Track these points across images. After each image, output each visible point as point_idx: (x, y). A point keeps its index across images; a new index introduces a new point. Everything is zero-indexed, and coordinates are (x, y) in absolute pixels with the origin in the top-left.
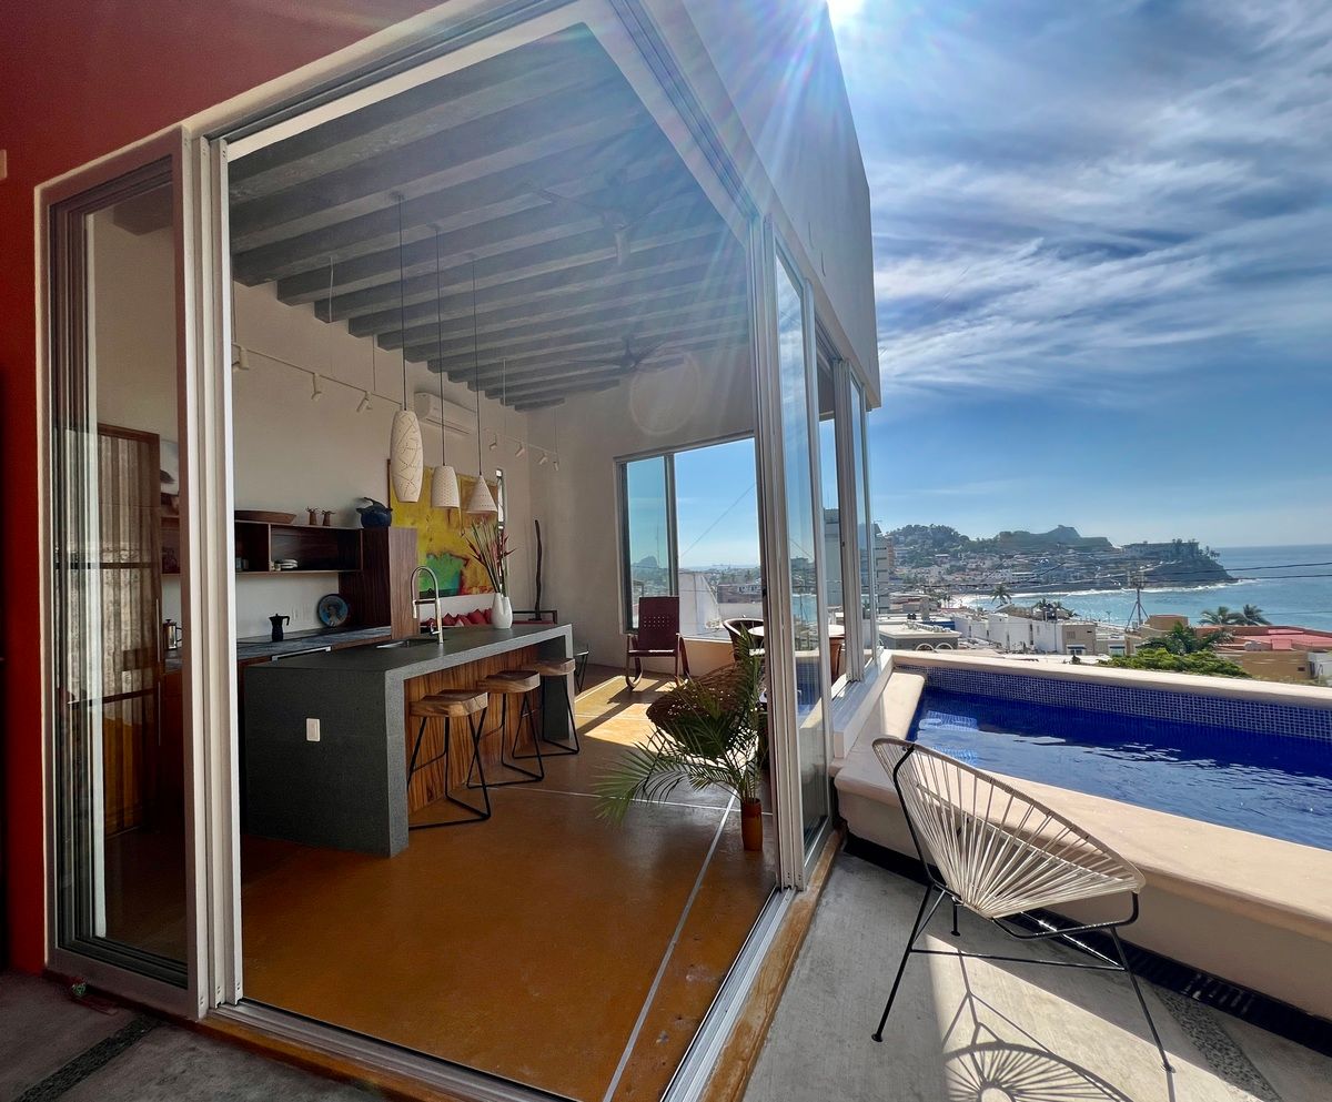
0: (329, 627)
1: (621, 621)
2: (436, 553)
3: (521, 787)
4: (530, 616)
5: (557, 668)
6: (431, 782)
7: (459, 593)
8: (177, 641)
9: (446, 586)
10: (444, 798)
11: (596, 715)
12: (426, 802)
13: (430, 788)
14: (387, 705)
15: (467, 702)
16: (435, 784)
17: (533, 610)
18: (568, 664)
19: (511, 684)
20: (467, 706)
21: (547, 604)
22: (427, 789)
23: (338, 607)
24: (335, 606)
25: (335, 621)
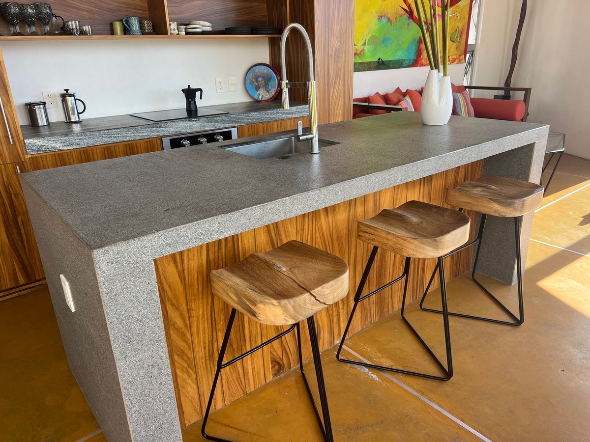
0: (257, 101)
2: (389, 15)
3: (412, 387)
4: (496, 92)
5: (509, 205)
6: (280, 352)
7: (415, 63)
8: (79, 113)
9: (399, 56)
10: (297, 372)
11: (561, 244)
12: (270, 378)
13: (278, 359)
14: (106, 310)
15: (291, 301)
16: (287, 354)
17: (502, 86)
18: (529, 199)
19: (412, 243)
20: (291, 309)
21: (521, 80)
22: (272, 361)
23: (267, 79)
24: (264, 78)
25: (264, 95)
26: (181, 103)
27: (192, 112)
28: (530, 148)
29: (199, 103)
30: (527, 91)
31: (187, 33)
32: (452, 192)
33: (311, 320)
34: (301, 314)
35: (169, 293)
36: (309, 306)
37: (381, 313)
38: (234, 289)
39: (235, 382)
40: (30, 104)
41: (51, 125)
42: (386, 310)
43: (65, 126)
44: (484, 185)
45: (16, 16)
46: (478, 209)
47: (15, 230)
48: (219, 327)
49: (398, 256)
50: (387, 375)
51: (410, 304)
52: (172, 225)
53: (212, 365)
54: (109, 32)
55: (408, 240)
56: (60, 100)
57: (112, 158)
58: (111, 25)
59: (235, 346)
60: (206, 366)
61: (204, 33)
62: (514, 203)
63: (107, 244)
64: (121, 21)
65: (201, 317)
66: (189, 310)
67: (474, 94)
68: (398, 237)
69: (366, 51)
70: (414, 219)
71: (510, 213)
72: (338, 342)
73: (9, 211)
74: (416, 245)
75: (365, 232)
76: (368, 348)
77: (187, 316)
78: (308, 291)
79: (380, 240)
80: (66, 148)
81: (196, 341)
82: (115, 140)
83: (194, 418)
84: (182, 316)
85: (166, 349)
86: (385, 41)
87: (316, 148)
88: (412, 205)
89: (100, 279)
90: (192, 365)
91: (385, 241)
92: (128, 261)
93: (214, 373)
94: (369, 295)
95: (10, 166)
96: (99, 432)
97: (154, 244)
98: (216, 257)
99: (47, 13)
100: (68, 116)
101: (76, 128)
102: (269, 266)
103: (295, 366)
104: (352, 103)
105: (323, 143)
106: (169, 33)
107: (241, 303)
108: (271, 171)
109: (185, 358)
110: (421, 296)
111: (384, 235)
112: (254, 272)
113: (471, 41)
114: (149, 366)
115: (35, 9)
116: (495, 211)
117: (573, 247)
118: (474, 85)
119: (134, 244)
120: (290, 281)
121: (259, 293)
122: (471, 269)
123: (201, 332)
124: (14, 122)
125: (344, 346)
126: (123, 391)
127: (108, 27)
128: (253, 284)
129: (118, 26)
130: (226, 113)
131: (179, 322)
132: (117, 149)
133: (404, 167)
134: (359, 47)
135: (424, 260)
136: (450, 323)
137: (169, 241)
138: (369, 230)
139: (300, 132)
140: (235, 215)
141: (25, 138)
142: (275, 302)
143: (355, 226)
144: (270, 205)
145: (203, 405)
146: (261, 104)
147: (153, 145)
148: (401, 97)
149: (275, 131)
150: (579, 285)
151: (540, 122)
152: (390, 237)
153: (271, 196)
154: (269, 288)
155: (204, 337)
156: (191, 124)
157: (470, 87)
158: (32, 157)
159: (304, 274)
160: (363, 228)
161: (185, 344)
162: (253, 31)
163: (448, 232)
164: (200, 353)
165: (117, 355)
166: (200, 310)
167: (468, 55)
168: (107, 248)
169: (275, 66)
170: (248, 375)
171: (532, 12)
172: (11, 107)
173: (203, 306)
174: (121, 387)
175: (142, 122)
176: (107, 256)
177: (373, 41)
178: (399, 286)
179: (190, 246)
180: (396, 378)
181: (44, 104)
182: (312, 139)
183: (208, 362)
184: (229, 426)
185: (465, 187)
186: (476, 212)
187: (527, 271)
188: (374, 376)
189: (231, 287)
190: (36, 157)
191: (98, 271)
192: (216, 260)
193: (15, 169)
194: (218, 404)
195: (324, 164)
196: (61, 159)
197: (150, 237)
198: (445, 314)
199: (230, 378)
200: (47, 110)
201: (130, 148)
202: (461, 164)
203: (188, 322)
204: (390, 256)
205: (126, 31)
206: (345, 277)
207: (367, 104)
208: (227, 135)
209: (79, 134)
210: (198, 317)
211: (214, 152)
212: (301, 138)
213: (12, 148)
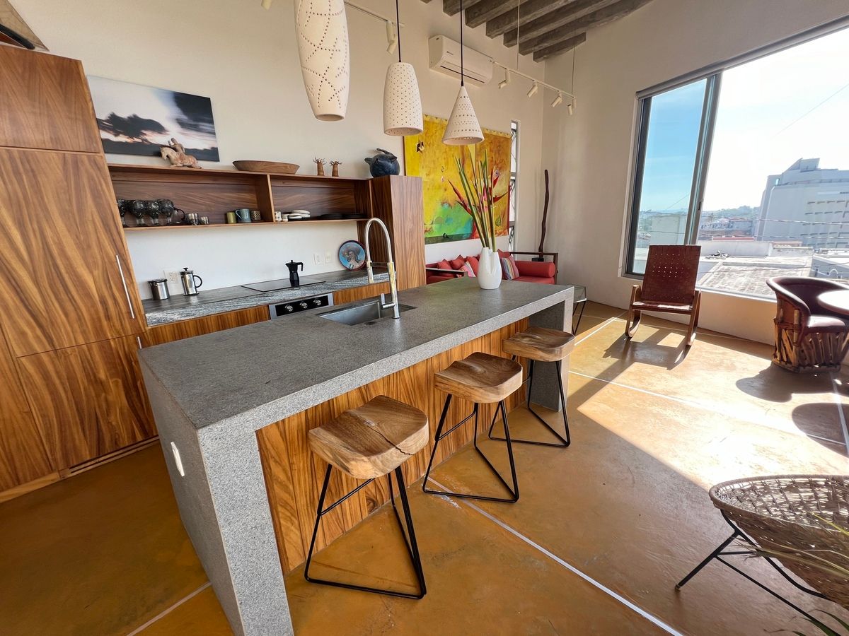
0: (349, 270)
1: (620, 265)
2: (450, 202)
3: (487, 511)
4: (533, 256)
5: (550, 352)
6: (373, 491)
7: (472, 236)
8: (196, 287)
9: (459, 231)
10: (390, 506)
11: (591, 375)
12: (366, 515)
13: (372, 497)
14: (210, 483)
15: (380, 456)
16: (380, 491)
17: (537, 251)
18: (565, 346)
19: (478, 391)
20: (380, 464)
21: (550, 247)
22: (367, 500)
23: (357, 252)
24: (353, 251)
25: (354, 265)
26: (286, 274)
27: (295, 282)
28: (562, 304)
29: (300, 273)
30: (555, 255)
31: (290, 220)
32: (507, 343)
33: (398, 470)
34: (388, 467)
35: (273, 452)
36: (395, 459)
37: (458, 445)
38: (329, 447)
39: (334, 523)
40: (152, 282)
41: (171, 298)
42: (462, 442)
43: (184, 299)
44: (531, 335)
45: (140, 211)
46: (527, 356)
47: (134, 394)
48: (318, 476)
49: (468, 402)
50: (465, 502)
51: (481, 435)
52: (272, 399)
53: (313, 511)
54: (224, 220)
55: (475, 388)
56: (179, 277)
57: (225, 329)
58: (226, 215)
59: (333, 491)
60: (308, 512)
61: (304, 219)
62: (554, 351)
63: (211, 423)
64: (234, 212)
65: (301, 469)
66: (291, 464)
67: (517, 258)
68: (467, 386)
69: (434, 228)
70: (479, 369)
71: (552, 358)
72: (423, 475)
73: (129, 376)
74: (481, 393)
75: (440, 382)
76: (448, 478)
77: (289, 470)
78: (394, 446)
79: (453, 389)
80: (183, 319)
81: (298, 491)
82: (227, 309)
83: (296, 561)
84: (284, 470)
85: (268, 509)
86: (448, 220)
87: (397, 314)
88: (477, 357)
89: (204, 455)
90: (296, 514)
91: (457, 390)
92: (231, 436)
93: (315, 517)
94: (447, 434)
95: (131, 337)
96: (208, 585)
97: (255, 417)
98: (314, 415)
99: (169, 208)
100: (186, 289)
101: (194, 300)
102: (360, 422)
103: (388, 501)
104: (425, 268)
105: (403, 308)
106: (274, 221)
107: (335, 460)
108: (359, 337)
109: (289, 508)
110: (490, 427)
111: (456, 385)
112: (347, 429)
113: (511, 219)
114: (252, 528)
115: (158, 205)
116: (541, 357)
117: (601, 376)
118: (516, 251)
119: (236, 420)
120: (378, 436)
121: (351, 450)
122: (527, 400)
123: (302, 483)
124: (136, 299)
125: (428, 478)
126: (227, 556)
127: (223, 217)
128: (346, 442)
129: (231, 216)
130: (322, 281)
131: (282, 477)
132: (229, 316)
133: (467, 329)
134: (428, 226)
135: (489, 404)
136: (513, 449)
137: (269, 413)
138: (443, 381)
139: (383, 303)
140: (328, 383)
141: (146, 312)
142: (365, 458)
143: (432, 376)
144: (359, 372)
145: (306, 549)
146: (352, 272)
147: (260, 314)
148: (463, 262)
149: (365, 297)
150: (609, 408)
151: (567, 284)
152: (460, 386)
153: (359, 363)
154: (361, 444)
155: (305, 487)
156: (293, 292)
157: (514, 253)
158: (152, 329)
159: (391, 428)
160: (439, 379)
161: (287, 495)
162: (344, 216)
163: (506, 380)
164: (302, 501)
165: (221, 522)
166: (301, 462)
167: (510, 229)
168: (211, 427)
169: (362, 242)
170: (346, 515)
171: (553, 197)
172: (134, 288)
173: (303, 459)
174: (225, 551)
175: (252, 293)
176: (211, 434)
177: (439, 221)
178: (471, 422)
179: (289, 414)
180: (473, 503)
181: (165, 281)
182: (393, 307)
183: (309, 508)
184: (330, 567)
185: (516, 337)
186: (526, 358)
187: (569, 399)
188: (455, 504)
189: (327, 446)
190: (155, 328)
191: (203, 449)
192: (314, 417)
193: (136, 339)
194: (320, 545)
195: (405, 329)
196: (179, 331)
197: (252, 411)
198: (508, 441)
199: (330, 520)
200: (168, 286)
201: (241, 318)
202: (512, 322)
203: (290, 475)
204: (462, 401)
205: (239, 220)
206: (426, 428)
207: (437, 269)
208: (324, 301)
209: (196, 306)
210: (299, 470)
211: (312, 320)
212: (384, 307)
213: (134, 323)
